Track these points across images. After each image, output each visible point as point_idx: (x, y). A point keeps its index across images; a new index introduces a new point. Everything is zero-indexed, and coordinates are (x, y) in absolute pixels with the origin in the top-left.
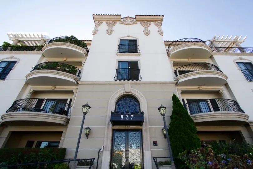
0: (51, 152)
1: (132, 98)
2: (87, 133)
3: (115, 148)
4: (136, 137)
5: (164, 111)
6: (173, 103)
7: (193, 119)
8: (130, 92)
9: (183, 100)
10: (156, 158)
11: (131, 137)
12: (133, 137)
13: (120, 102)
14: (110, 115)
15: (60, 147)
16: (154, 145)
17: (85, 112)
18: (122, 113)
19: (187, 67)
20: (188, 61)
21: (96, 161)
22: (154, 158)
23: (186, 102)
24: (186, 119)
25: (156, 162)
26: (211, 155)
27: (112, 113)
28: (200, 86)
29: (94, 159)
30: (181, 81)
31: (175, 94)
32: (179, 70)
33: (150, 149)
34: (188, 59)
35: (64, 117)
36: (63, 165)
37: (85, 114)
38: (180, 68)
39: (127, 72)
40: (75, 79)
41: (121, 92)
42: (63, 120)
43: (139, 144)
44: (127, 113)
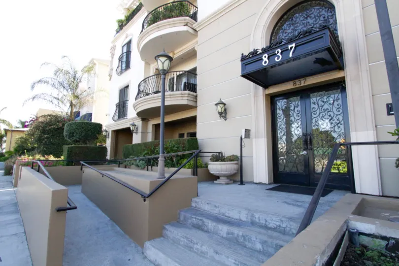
2: (221, 111)
3: (279, 132)
11: (315, 104)
16: (389, 114)
18: (266, 50)
27: (243, 59)
35: (185, 94)
40: (186, 25)
42: (186, 98)
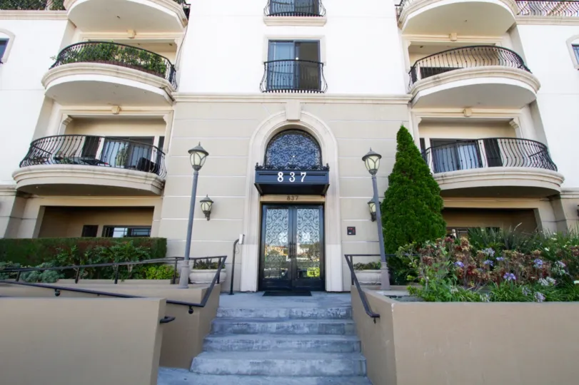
0: (136, 245)
1: (303, 135)
2: (207, 209)
3: (266, 239)
4: (312, 218)
5: (375, 163)
6: (398, 146)
7: (439, 183)
8: (298, 121)
9: (422, 141)
10: (351, 256)
11: (300, 217)
12: (304, 218)
13: (275, 145)
14: (254, 172)
15: (153, 235)
16: (348, 234)
17: (197, 163)
18: (281, 169)
19: (445, 57)
20: (448, 41)
21: (229, 260)
22: (346, 256)
23: (428, 145)
24: (423, 182)
25: (350, 263)
26: (465, 250)
27: (258, 168)
28: (468, 107)
29: (225, 257)
30: (423, 93)
31: (405, 126)
32: (422, 66)
33: (339, 241)
34: (450, 35)
35: (151, 177)
36: (165, 268)
37: (197, 168)
38: (425, 60)
39: (292, 72)
40: (163, 88)
41: (278, 122)
42: (151, 183)
43: (318, 233)
44: (292, 167)
